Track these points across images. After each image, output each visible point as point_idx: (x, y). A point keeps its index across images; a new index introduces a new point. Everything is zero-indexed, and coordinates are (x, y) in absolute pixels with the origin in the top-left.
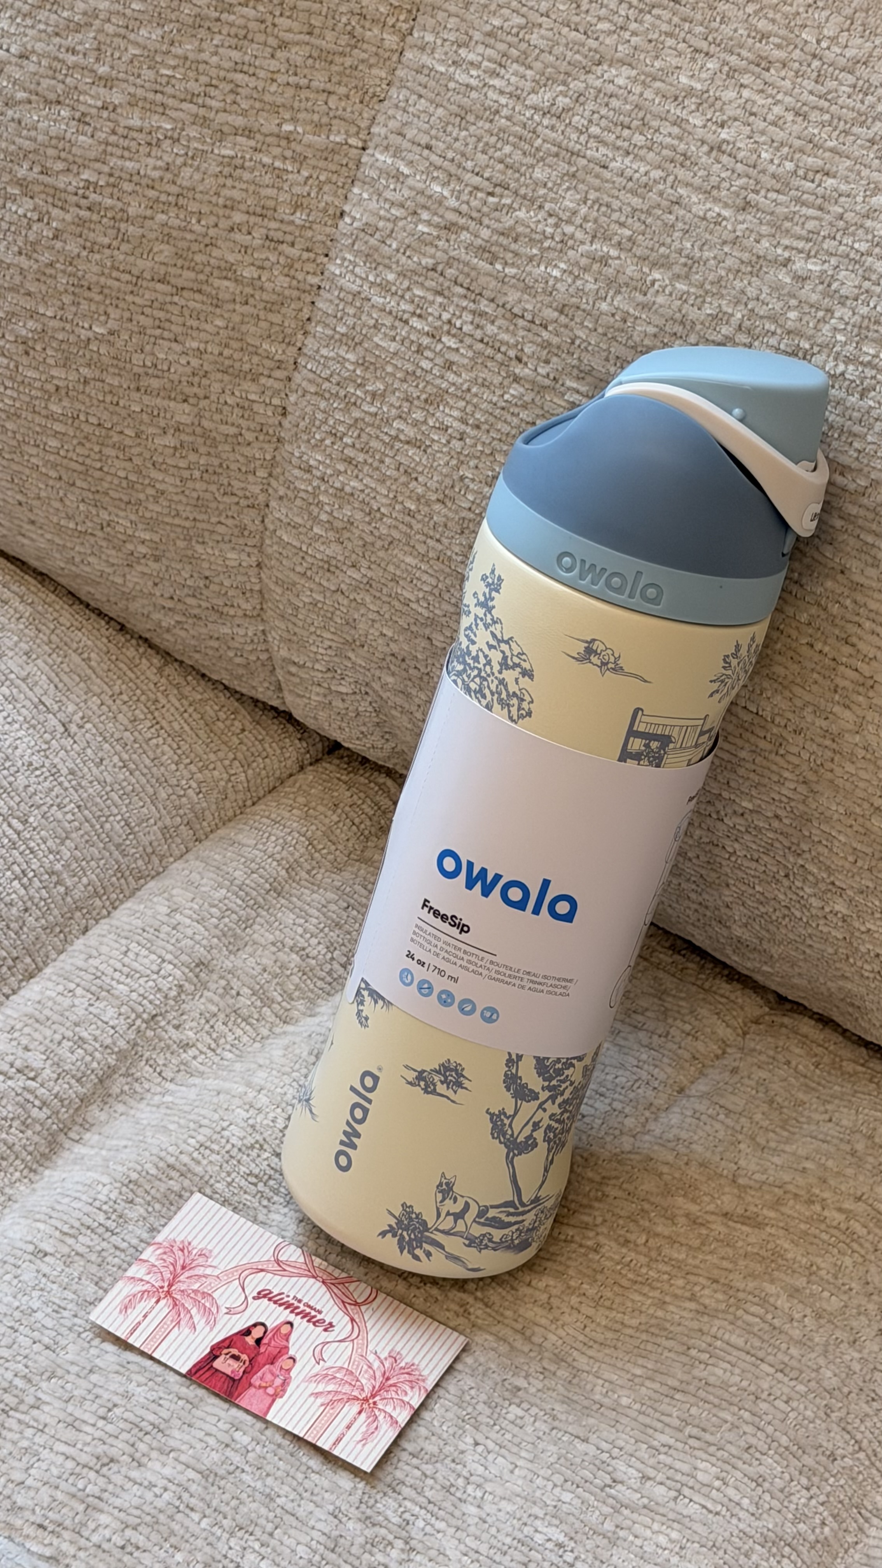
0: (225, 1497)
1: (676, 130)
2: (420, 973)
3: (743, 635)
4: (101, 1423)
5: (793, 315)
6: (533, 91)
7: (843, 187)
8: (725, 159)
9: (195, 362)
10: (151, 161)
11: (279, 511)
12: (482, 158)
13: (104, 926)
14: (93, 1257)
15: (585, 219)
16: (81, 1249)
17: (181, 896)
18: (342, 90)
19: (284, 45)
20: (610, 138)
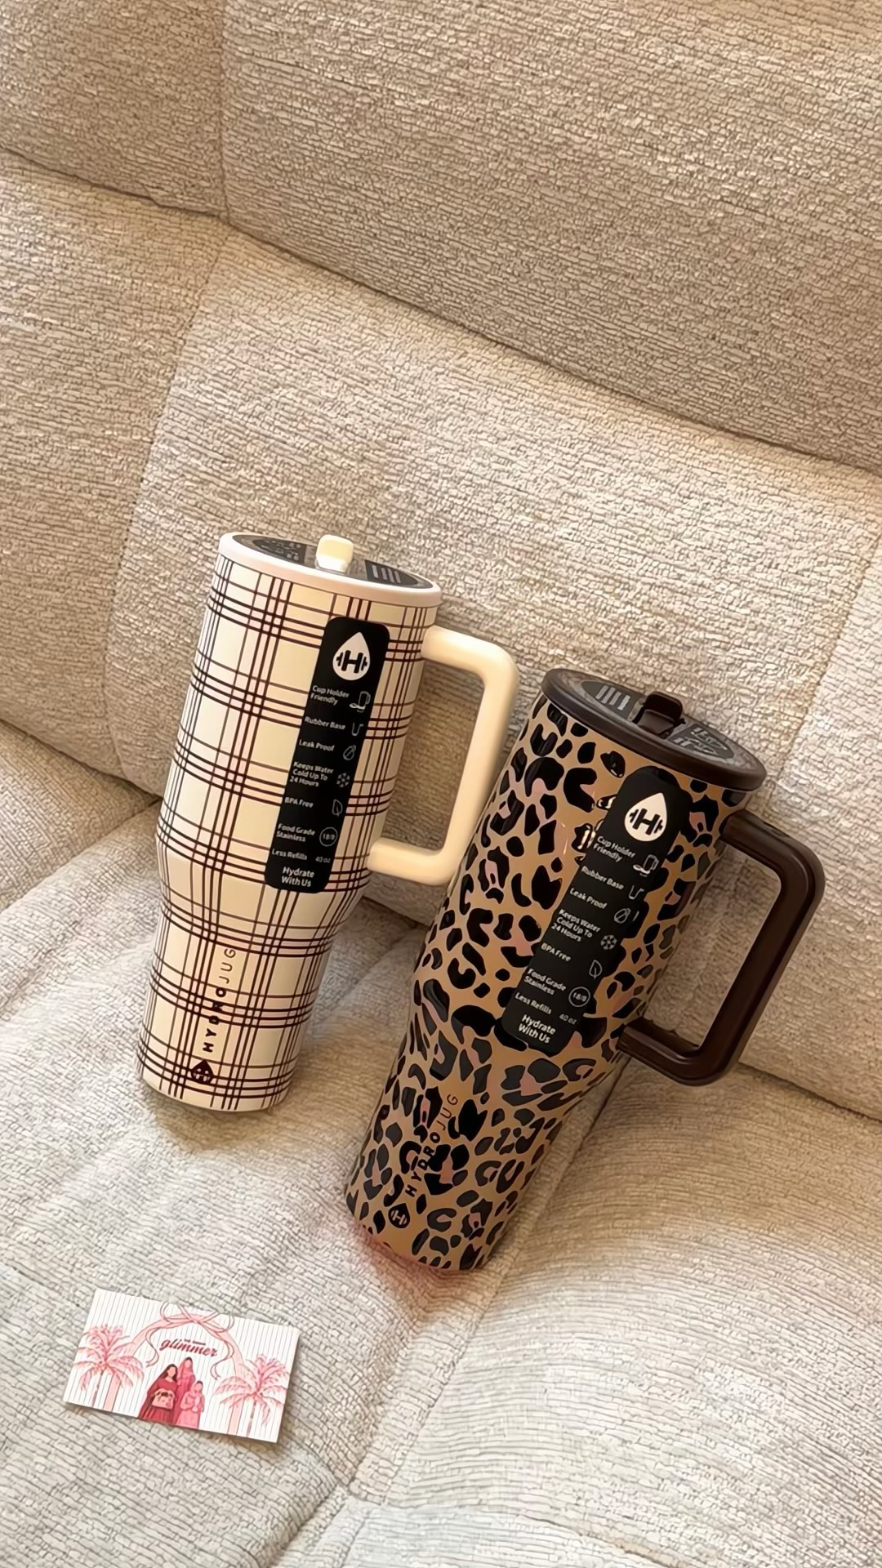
0: (96, 1214)
1: (321, 421)
4: (22, 1177)
5: (394, 516)
6: (242, 404)
7: (414, 445)
8: (349, 434)
9: (62, 567)
10: (33, 455)
12: (218, 443)
15: (277, 472)
18: (137, 411)
19: (103, 387)
20: (286, 427)
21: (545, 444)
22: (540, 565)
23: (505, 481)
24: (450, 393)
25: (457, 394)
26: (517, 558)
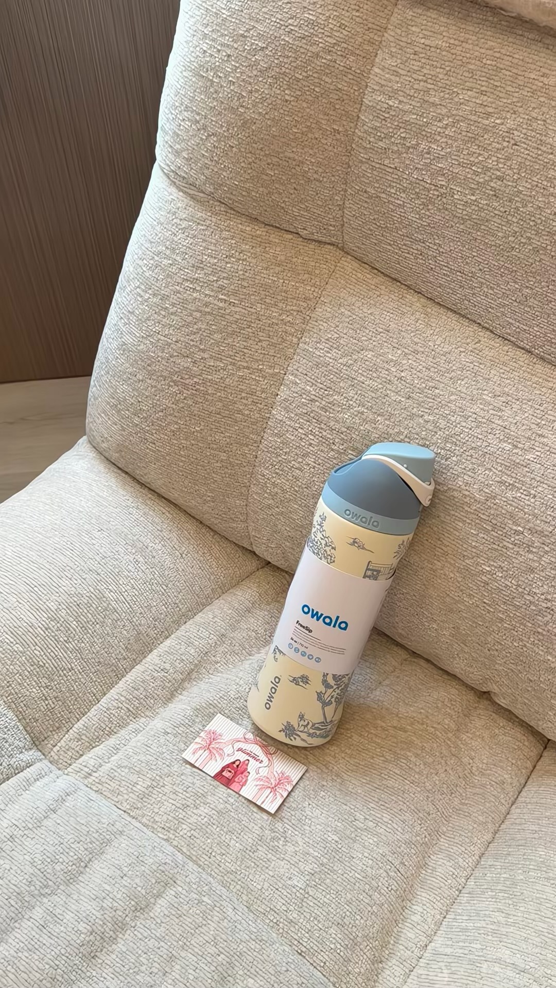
1: (387, 372)
2: (295, 645)
3: (405, 538)
5: (424, 433)
6: (341, 358)
7: (441, 393)
8: (403, 382)
10: (216, 376)
11: (254, 489)
12: (323, 379)
13: (191, 622)
14: (184, 735)
15: (356, 400)
16: (181, 732)
17: (217, 612)
18: (279, 356)
19: (260, 341)
20: (365, 374)
21: (524, 401)
22: (514, 475)
23: (496, 422)
24: (468, 364)
25: (472, 366)
26: (500, 469)
